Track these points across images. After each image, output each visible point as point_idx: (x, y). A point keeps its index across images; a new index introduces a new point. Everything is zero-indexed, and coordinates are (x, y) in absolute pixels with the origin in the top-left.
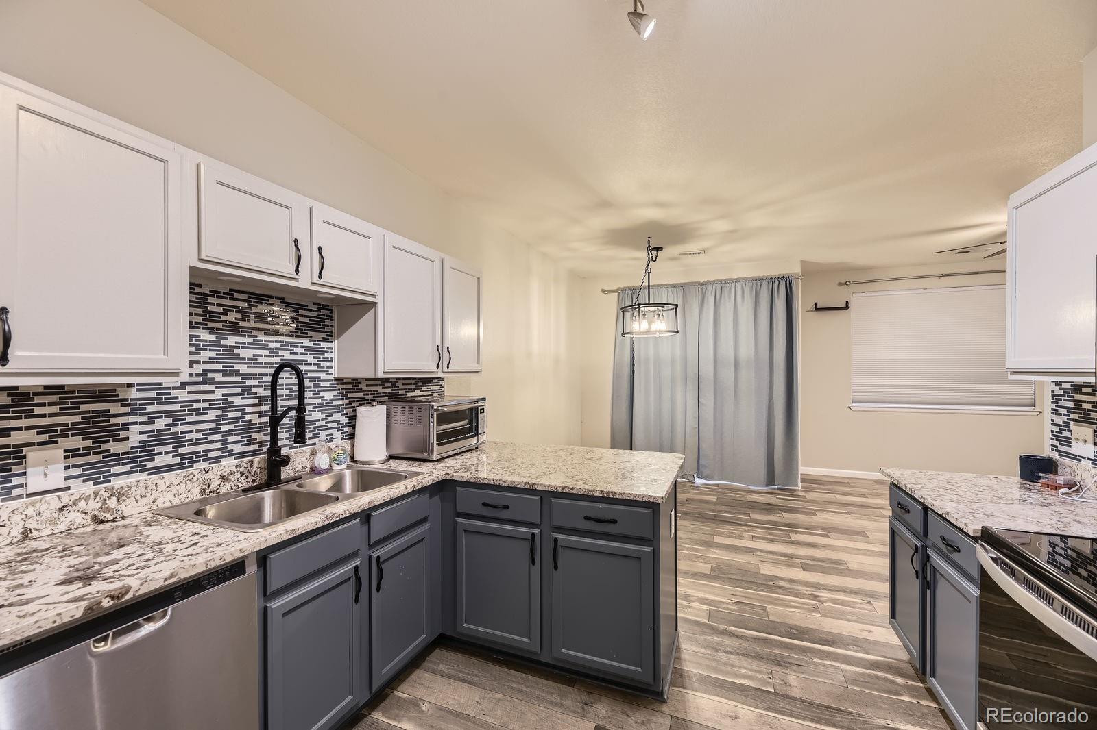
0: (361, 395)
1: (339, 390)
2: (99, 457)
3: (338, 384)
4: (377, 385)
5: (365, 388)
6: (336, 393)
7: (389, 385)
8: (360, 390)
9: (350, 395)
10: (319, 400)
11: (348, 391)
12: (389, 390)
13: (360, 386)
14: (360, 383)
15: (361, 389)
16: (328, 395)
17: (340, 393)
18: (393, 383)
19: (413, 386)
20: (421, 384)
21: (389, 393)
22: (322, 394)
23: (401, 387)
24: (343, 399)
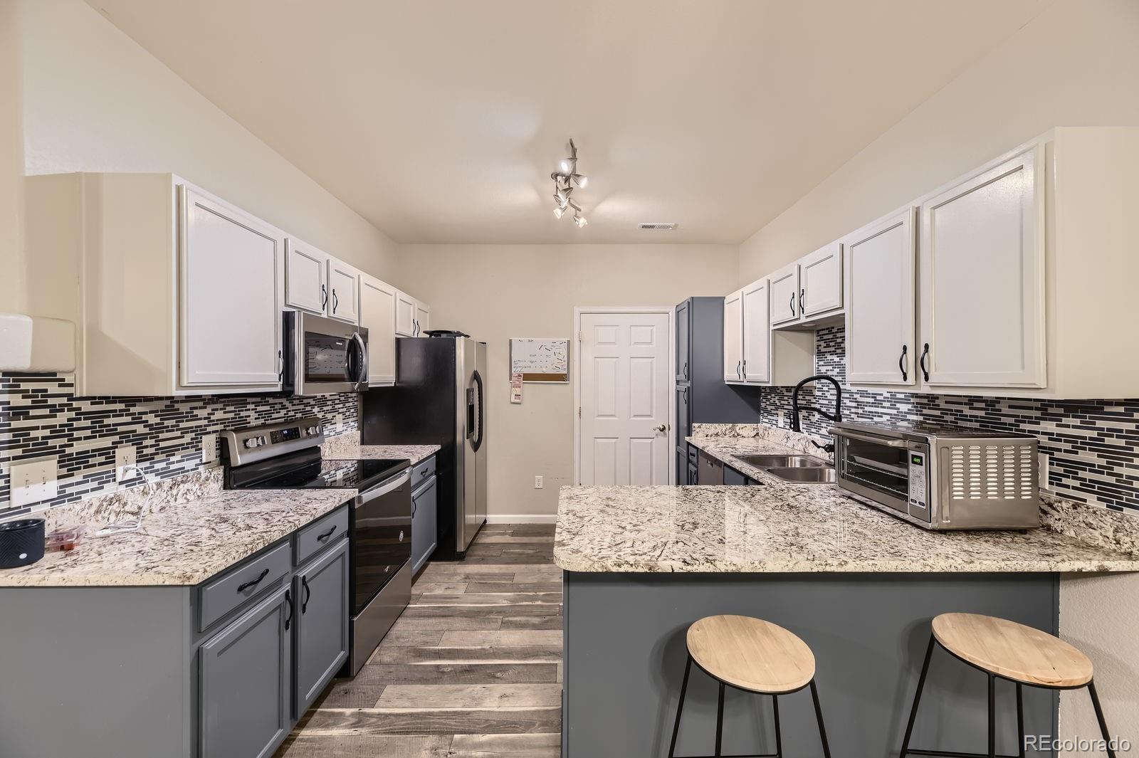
0: (938, 413)
1: (914, 403)
2: (808, 422)
3: (912, 397)
4: (961, 404)
5: (943, 405)
6: (910, 406)
7: (983, 405)
8: (937, 407)
9: (925, 411)
10: (894, 412)
11: (923, 406)
12: (982, 413)
13: (937, 402)
14: (937, 398)
15: (939, 405)
16: (904, 408)
17: (915, 407)
18: (992, 403)
19: (1038, 414)
20: (1061, 411)
21: (981, 417)
22: (898, 405)
23: (1005, 410)
24: (917, 414)
